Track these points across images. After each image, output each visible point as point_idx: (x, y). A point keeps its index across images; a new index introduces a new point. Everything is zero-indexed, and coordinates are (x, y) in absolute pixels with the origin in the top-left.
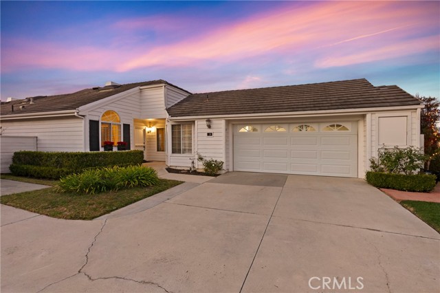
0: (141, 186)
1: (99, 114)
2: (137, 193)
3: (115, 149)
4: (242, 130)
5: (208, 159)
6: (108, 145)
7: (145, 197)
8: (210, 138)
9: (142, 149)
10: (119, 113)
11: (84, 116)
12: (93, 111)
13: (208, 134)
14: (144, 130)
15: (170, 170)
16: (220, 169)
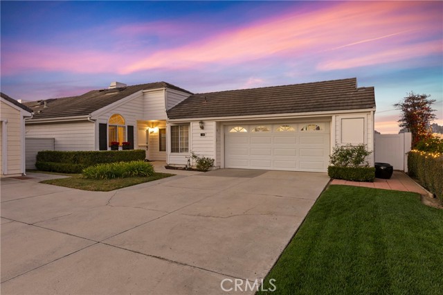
0: (140, 175)
1: (107, 118)
2: (137, 180)
3: (120, 149)
4: (233, 130)
5: (201, 157)
6: (115, 145)
7: (143, 182)
8: (203, 138)
9: (145, 149)
10: (124, 116)
11: (94, 120)
12: (102, 115)
13: (202, 135)
14: (147, 131)
15: (168, 167)
16: (211, 166)
